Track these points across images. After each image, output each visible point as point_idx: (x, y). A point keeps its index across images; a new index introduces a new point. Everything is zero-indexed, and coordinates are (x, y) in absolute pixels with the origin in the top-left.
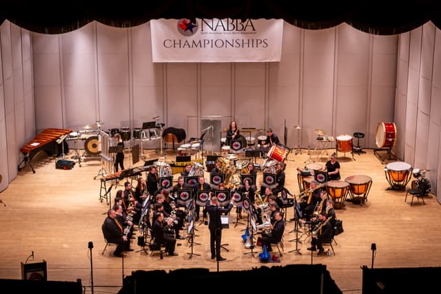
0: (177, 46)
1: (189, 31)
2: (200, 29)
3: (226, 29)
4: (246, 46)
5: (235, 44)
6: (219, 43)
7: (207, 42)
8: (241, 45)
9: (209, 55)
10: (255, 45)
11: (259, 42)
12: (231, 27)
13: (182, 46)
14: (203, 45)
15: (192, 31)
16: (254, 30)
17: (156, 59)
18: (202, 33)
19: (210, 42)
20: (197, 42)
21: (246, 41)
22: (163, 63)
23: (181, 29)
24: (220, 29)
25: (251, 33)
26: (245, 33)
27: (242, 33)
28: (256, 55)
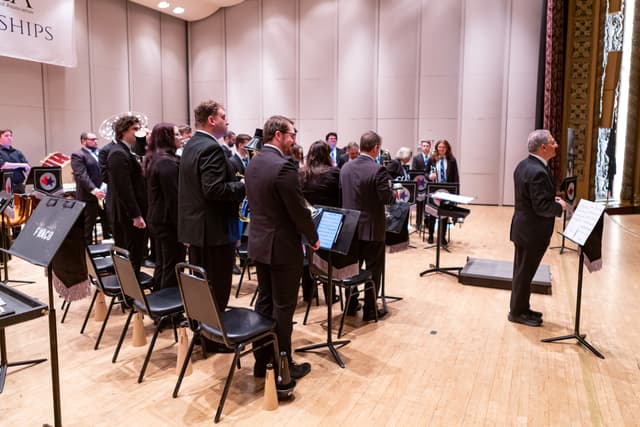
4: (17, 30)
8: (10, 27)
10: (33, 33)
11: (39, 29)
21: (16, 22)
25: (24, 10)
26: (15, 8)
27: (8, 5)
28: (35, 51)
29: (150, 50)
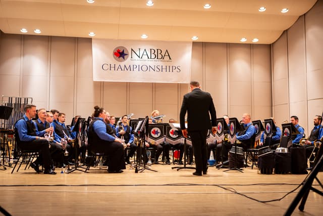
0: (113, 69)
1: (121, 58)
2: (130, 56)
3: (150, 57)
4: (164, 70)
5: (156, 69)
6: (144, 68)
7: (135, 67)
8: (161, 70)
9: (136, 77)
10: (171, 70)
11: (174, 68)
12: (153, 56)
13: (116, 69)
14: (132, 69)
15: (124, 58)
16: (170, 59)
17: (96, 79)
18: (132, 60)
19: (138, 67)
20: (127, 67)
21: (164, 67)
22: (101, 82)
23: (115, 56)
24: (145, 57)
25: (168, 61)
26: (163, 61)
27: (161, 61)
28: (171, 78)
29: (241, 65)
